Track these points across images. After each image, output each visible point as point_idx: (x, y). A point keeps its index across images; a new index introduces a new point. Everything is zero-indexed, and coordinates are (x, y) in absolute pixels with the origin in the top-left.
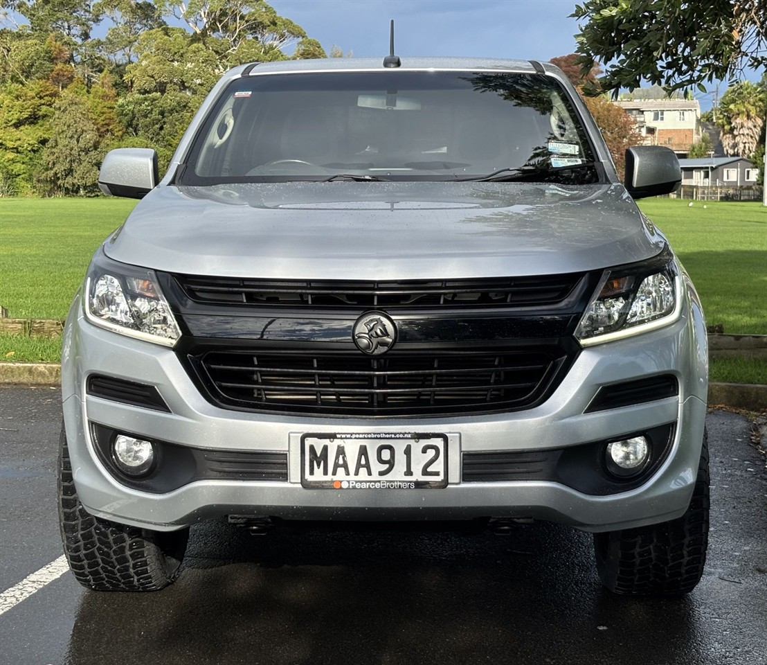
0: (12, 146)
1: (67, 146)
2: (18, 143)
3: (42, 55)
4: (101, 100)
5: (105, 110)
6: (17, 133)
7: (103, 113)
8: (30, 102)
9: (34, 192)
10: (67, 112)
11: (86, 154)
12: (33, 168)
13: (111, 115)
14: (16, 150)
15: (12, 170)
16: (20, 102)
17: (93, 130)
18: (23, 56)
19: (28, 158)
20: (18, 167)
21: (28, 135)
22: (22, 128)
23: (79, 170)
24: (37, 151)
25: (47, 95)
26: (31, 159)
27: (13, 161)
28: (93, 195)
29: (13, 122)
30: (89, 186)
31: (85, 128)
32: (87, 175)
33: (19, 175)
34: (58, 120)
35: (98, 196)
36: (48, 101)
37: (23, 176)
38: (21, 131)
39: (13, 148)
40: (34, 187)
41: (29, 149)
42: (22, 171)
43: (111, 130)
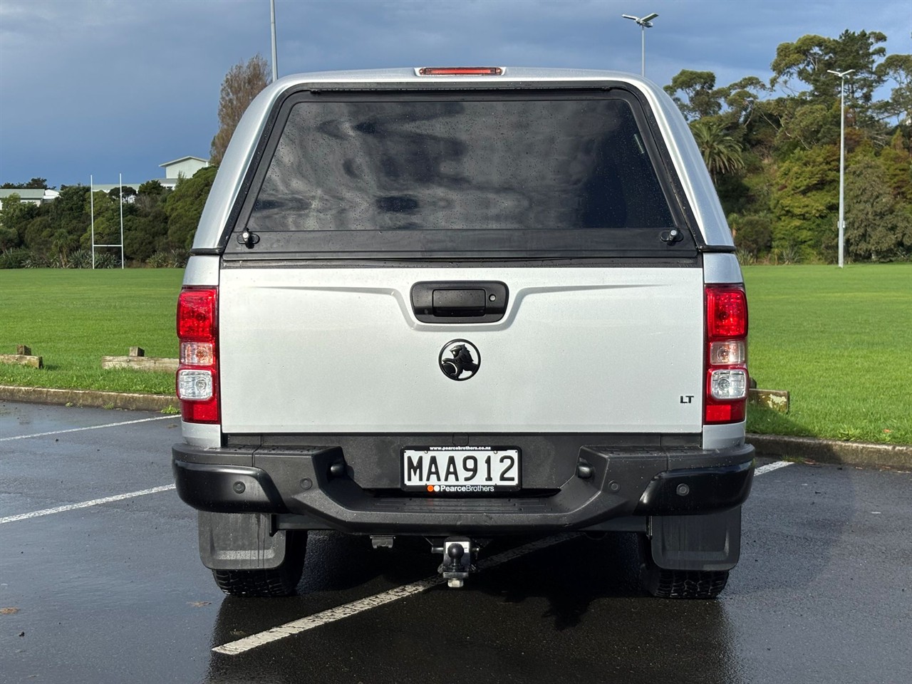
0: (799, 213)
1: (863, 210)
2: (806, 209)
3: (830, 120)
4: (893, 162)
5: (898, 172)
6: (805, 200)
7: (895, 175)
8: (819, 168)
9: (819, 259)
10: (862, 176)
11: (881, 218)
12: (820, 234)
13: (904, 177)
14: (803, 217)
15: (798, 237)
16: (809, 168)
17: (889, 194)
18: (809, 122)
19: (815, 224)
20: (805, 234)
21: (817, 201)
22: (809, 194)
23: (876, 235)
24: (826, 216)
25: (833, 160)
26: (818, 225)
27: (799, 228)
28: (888, 260)
29: (802, 188)
30: (884, 252)
31: (881, 192)
32: (883, 240)
33: (805, 242)
34: (852, 185)
35: (891, 261)
36: (834, 166)
37: (810, 243)
38: (809, 197)
39: (801, 215)
40: (822, 254)
41: (817, 215)
42: (809, 238)
43: (903, 193)
